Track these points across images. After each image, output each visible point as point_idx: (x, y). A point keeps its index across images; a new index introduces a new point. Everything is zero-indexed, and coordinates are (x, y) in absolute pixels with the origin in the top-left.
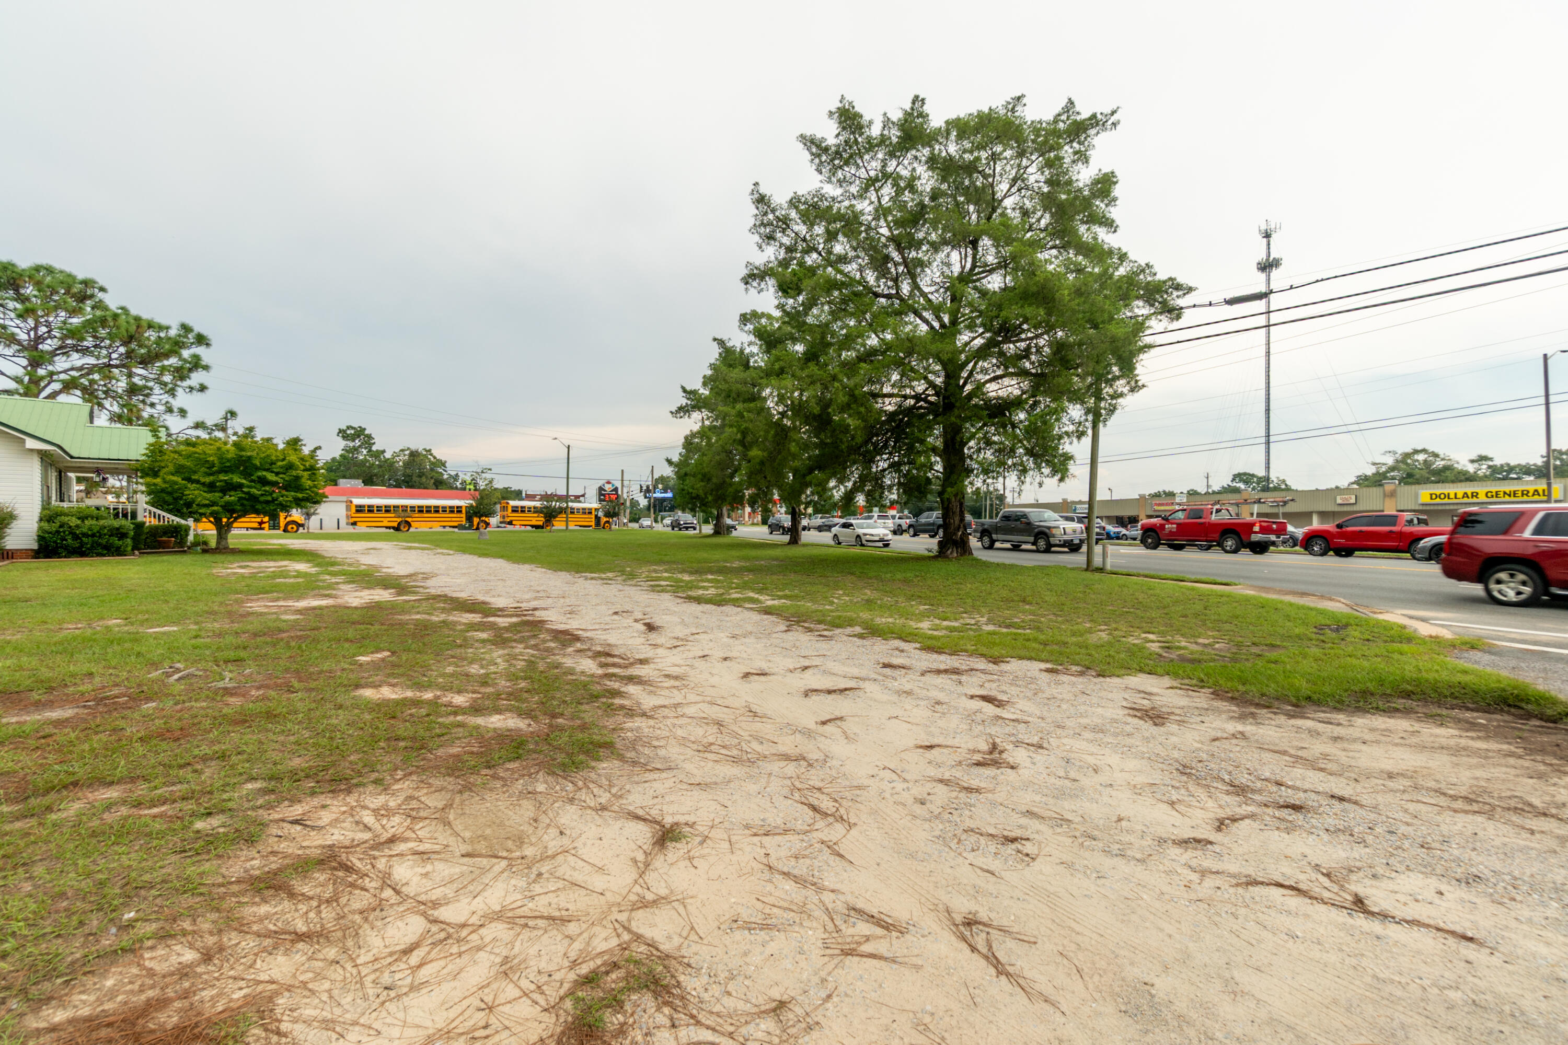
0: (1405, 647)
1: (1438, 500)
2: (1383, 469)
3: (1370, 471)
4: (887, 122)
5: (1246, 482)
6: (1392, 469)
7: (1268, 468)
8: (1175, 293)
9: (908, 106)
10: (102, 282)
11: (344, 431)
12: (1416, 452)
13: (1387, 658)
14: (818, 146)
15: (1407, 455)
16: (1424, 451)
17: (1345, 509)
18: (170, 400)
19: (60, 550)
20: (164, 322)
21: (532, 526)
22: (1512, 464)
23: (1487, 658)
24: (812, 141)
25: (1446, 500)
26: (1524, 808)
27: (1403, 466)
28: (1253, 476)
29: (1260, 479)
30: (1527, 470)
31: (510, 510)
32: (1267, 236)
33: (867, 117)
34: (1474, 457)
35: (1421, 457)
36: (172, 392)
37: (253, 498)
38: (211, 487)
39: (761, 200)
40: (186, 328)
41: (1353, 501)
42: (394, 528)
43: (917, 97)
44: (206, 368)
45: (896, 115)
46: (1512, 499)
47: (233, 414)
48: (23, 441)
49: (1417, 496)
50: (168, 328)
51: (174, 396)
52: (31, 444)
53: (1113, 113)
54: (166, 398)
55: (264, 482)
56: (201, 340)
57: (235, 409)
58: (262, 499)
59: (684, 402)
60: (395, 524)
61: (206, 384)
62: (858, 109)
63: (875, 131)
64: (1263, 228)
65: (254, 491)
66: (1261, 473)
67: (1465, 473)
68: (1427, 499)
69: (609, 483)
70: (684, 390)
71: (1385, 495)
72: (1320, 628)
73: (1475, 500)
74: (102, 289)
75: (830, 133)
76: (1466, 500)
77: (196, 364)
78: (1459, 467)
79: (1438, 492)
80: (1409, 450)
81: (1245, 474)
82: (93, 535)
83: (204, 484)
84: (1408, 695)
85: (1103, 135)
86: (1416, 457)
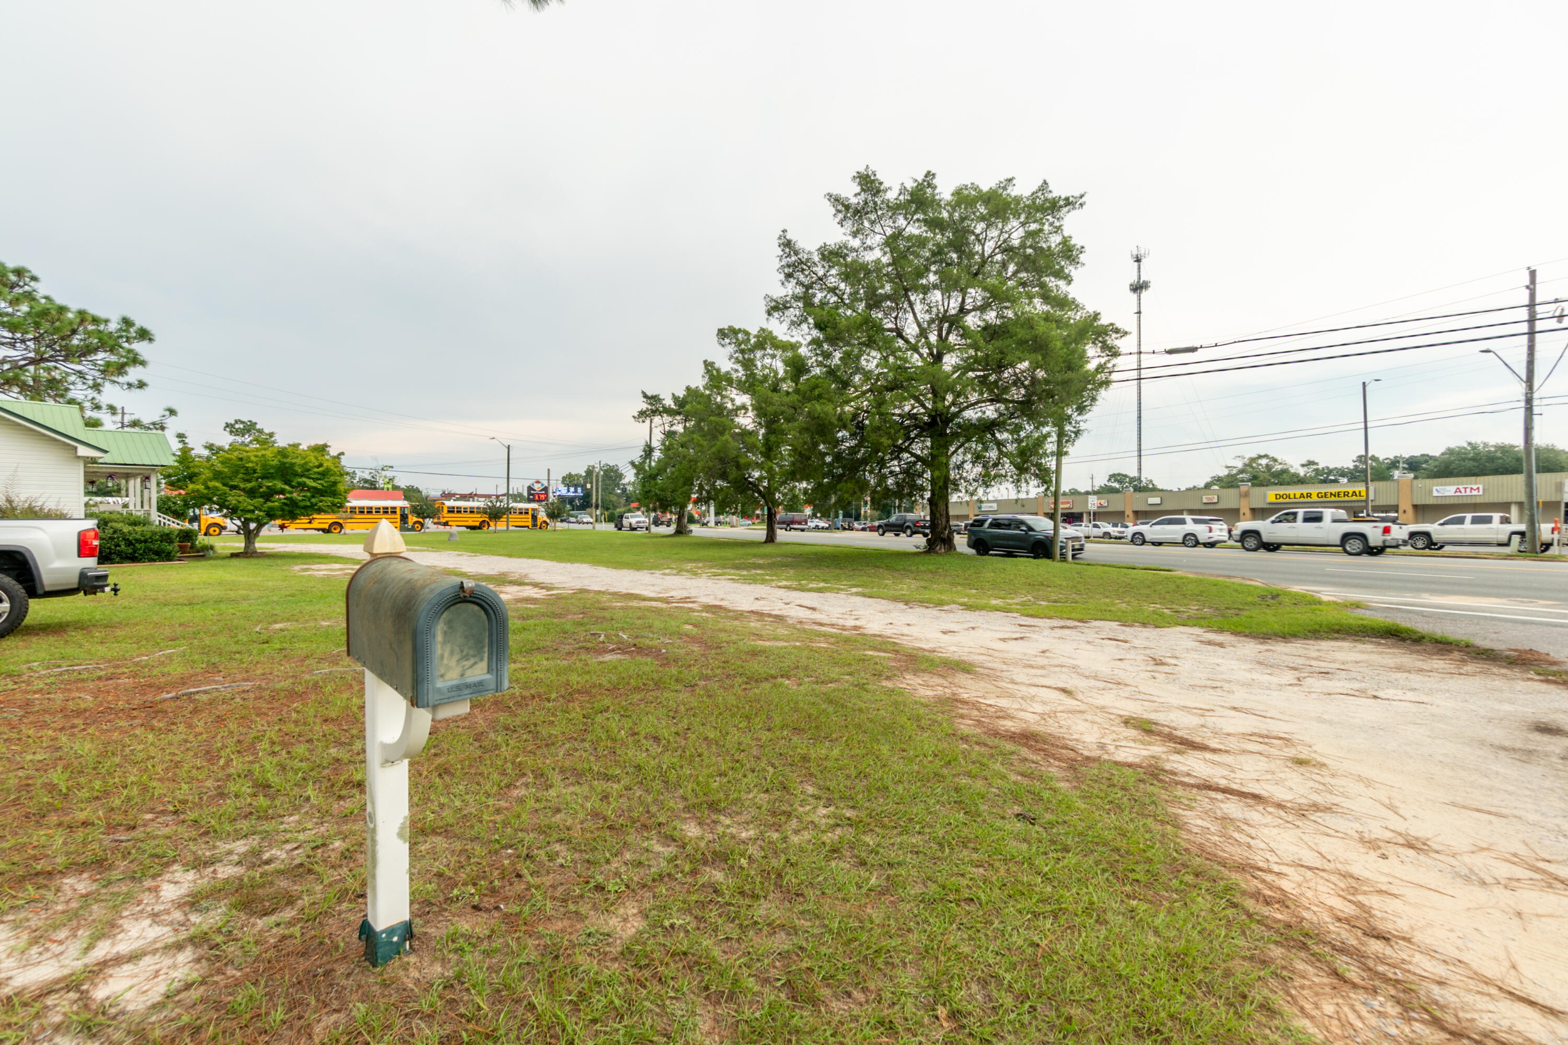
0: (1318, 607)
1: (1281, 500)
2: (1235, 471)
3: (1223, 473)
4: (902, 191)
5: (1120, 482)
6: (1241, 471)
7: (1140, 469)
8: (1114, 335)
9: (920, 178)
10: (35, 272)
11: (232, 426)
12: (1260, 457)
13: (1313, 612)
14: (843, 205)
15: (1253, 460)
16: (1266, 456)
17: (1210, 507)
18: (95, 394)
19: (114, 556)
20: (101, 314)
21: (468, 527)
22: (1331, 467)
23: (1368, 612)
24: (837, 200)
25: (1288, 500)
26: (1421, 670)
27: (1250, 469)
28: (1126, 476)
29: (1132, 480)
30: (1342, 473)
31: (445, 510)
32: (1138, 260)
33: (886, 185)
34: (1304, 462)
35: (1264, 462)
36: (96, 387)
37: (293, 503)
38: (251, 493)
39: (787, 244)
40: (127, 322)
41: (1215, 500)
42: (324, 530)
43: (929, 172)
44: (143, 363)
45: (910, 185)
46: (1337, 499)
47: (172, 412)
48: (76, 448)
49: (1265, 496)
50: (107, 321)
51: (99, 392)
52: (83, 451)
53: (1082, 196)
54: (91, 393)
55: (302, 486)
56: (144, 335)
57: (174, 407)
58: (302, 504)
59: (645, 406)
60: (326, 526)
61: (145, 380)
62: (879, 176)
63: (891, 196)
64: (1135, 253)
65: (295, 495)
66: (1133, 473)
67: (1296, 475)
68: (1273, 499)
69: (538, 482)
70: (645, 396)
71: (1241, 496)
72: (1263, 597)
73: (1309, 500)
74: (34, 279)
75: (851, 192)
76: (1302, 500)
77: (136, 360)
78: (1292, 471)
79: (1281, 493)
80: (1254, 455)
81: (1119, 475)
82: (145, 541)
83: (244, 490)
84: (1338, 632)
85: (1073, 213)
86: (1260, 461)
